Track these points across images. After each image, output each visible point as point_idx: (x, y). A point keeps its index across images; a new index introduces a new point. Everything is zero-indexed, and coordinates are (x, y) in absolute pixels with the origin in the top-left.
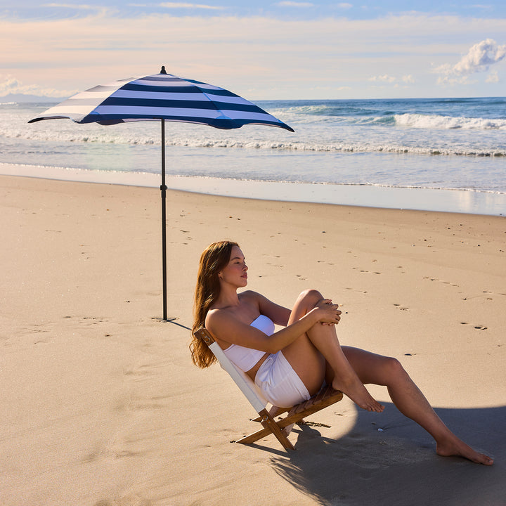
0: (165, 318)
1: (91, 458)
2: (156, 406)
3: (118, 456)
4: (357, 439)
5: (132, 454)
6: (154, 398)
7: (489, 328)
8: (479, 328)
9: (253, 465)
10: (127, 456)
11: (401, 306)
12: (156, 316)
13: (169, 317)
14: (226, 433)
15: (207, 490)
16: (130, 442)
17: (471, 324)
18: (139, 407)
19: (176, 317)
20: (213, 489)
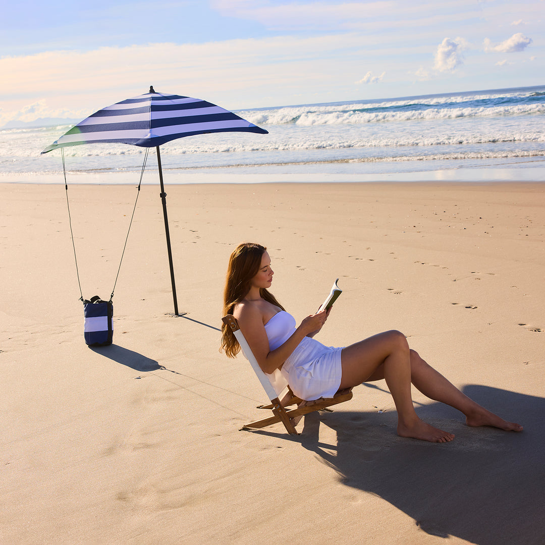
0: (177, 313)
1: (110, 451)
2: (170, 398)
3: (135, 449)
4: (358, 422)
5: (147, 446)
6: (167, 391)
7: (479, 308)
8: (470, 307)
9: (261, 452)
10: (143, 448)
11: (395, 290)
12: (169, 312)
13: (180, 312)
14: (234, 421)
15: (217, 479)
16: (146, 434)
17: (462, 304)
18: (154, 400)
19: (186, 312)
20: (224, 477)
